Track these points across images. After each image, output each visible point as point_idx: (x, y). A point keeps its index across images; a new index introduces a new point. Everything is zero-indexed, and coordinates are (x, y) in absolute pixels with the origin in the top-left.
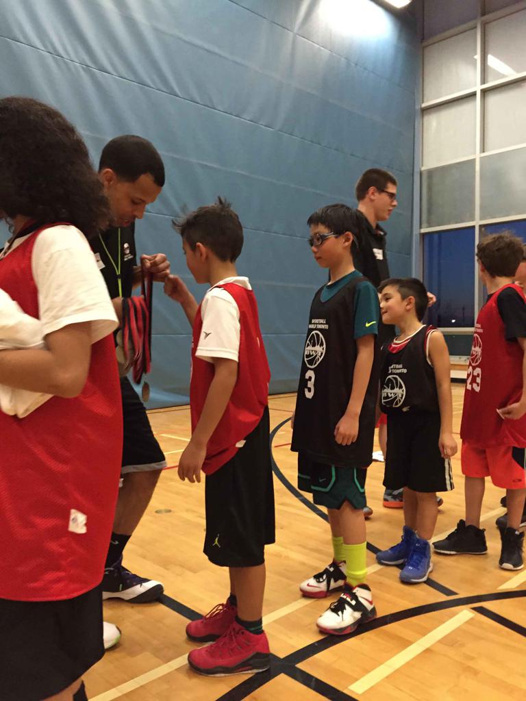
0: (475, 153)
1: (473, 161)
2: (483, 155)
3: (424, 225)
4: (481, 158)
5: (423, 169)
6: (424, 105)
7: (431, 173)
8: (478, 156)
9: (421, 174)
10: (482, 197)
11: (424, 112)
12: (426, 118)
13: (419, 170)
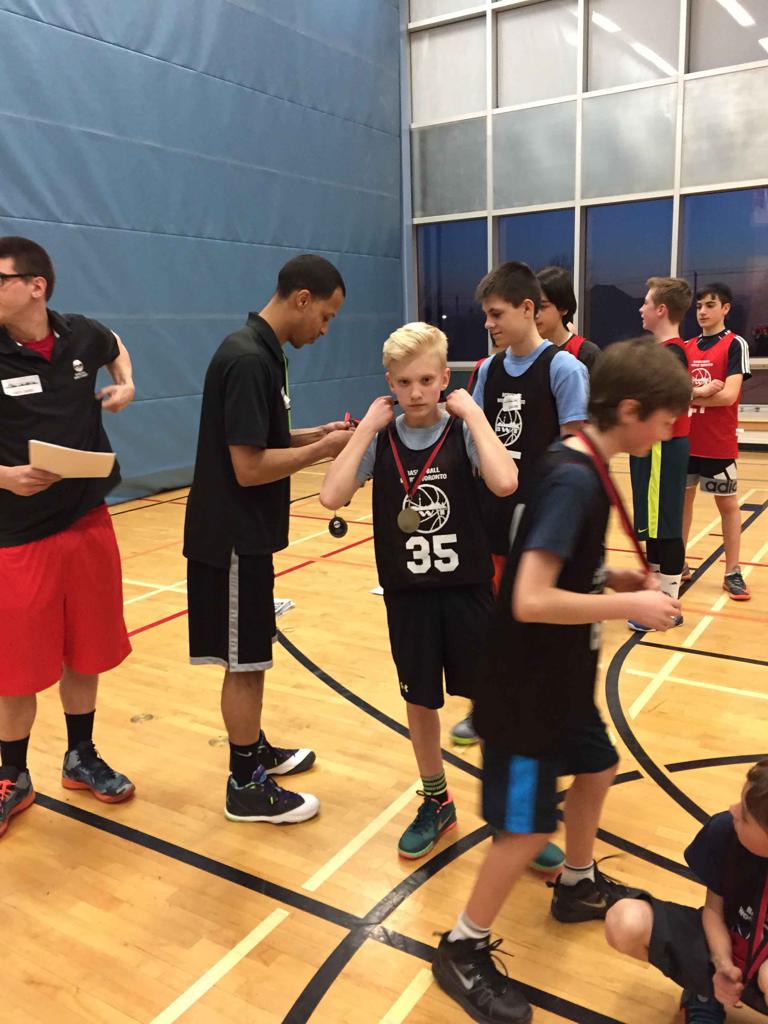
0: (485, 108)
1: (483, 120)
2: (497, 111)
3: (418, 213)
4: (493, 115)
5: (413, 126)
6: (411, 26)
7: (425, 133)
8: (489, 112)
9: (411, 133)
11: (413, 35)
12: (414, 46)
13: (407, 128)
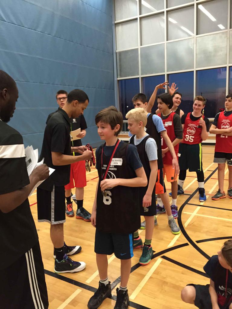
0: (138, 46)
1: (137, 49)
2: (141, 47)
4: (140, 48)
5: (117, 51)
6: (116, 22)
7: (120, 53)
8: (139, 47)
10: (141, 65)
11: (116, 25)
12: (117, 28)
13: (115, 52)
